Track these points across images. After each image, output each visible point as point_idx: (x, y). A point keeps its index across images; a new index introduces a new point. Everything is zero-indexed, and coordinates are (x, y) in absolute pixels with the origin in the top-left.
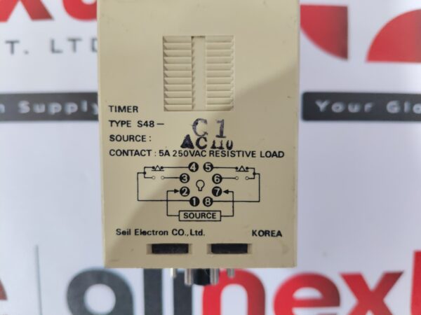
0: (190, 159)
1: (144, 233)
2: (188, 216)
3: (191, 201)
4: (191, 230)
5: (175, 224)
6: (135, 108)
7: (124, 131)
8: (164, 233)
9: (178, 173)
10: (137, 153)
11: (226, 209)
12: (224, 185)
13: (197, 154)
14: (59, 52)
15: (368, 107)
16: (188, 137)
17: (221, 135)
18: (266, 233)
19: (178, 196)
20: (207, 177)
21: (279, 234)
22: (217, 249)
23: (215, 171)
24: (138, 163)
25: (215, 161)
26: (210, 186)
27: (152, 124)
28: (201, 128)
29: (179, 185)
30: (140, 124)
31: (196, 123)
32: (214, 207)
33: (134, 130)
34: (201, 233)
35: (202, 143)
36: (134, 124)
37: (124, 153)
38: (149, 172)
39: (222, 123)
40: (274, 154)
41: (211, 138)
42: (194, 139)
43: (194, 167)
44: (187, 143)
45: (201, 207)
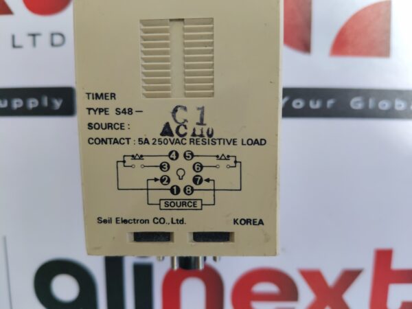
0: (170, 147)
1: (125, 221)
2: (169, 204)
3: (172, 190)
4: (172, 219)
5: (155, 212)
6: (113, 96)
7: (102, 119)
8: (145, 221)
9: (158, 161)
10: (116, 141)
11: (207, 197)
12: (204, 174)
13: (178, 142)
14: (20, 47)
15: (330, 103)
16: (167, 125)
17: (201, 123)
18: (247, 221)
19: (158, 184)
20: (188, 165)
21: (261, 222)
22: (199, 237)
23: (195, 160)
24: (118, 151)
25: (196, 149)
26: (191, 174)
27: (130, 111)
28: (181, 115)
29: (159, 174)
30: (118, 112)
31: (175, 110)
32: (196, 195)
33: (112, 118)
34: (182, 221)
35: (182, 130)
36: (112, 112)
37: (103, 141)
38: (129, 161)
39: (202, 109)
40: (256, 142)
41: (191, 125)
42: (173, 127)
43: (174, 155)
44: (167, 131)
45: (182, 195)
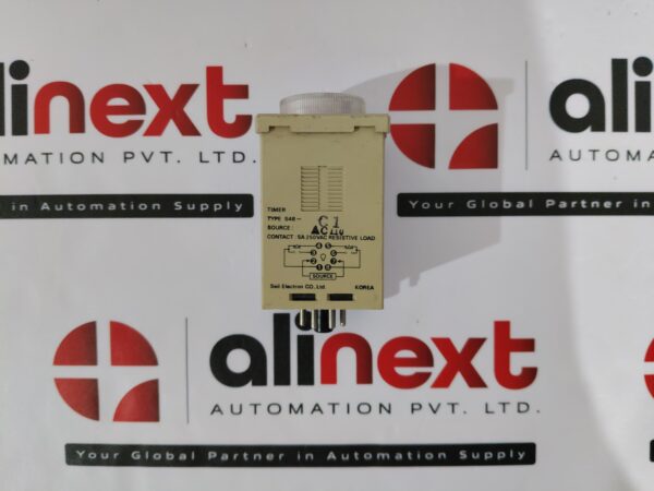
0: (317, 241)
1: (288, 287)
2: (316, 276)
3: (317, 267)
4: (317, 285)
5: (307, 281)
6: (284, 210)
7: (277, 223)
8: (300, 287)
9: (310, 249)
10: (284, 237)
11: (339, 272)
12: (338, 257)
13: (321, 238)
16: (316, 228)
17: (336, 226)
18: (364, 287)
19: (309, 264)
20: (328, 252)
21: (372, 288)
22: (333, 297)
23: (333, 248)
24: (284, 243)
25: (332, 242)
26: (329, 257)
27: (294, 219)
28: (324, 222)
29: (310, 257)
30: (286, 219)
31: (321, 219)
32: (332, 271)
33: (283, 223)
34: (323, 287)
35: (324, 231)
36: (283, 219)
37: (277, 237)
38: (292, 249)
39: (337, 218)
40: (369, 238)
41: (330, 227)
42: (319, 228)
43: (319, 246)
44: (315, 231)
45: (324, 271)
